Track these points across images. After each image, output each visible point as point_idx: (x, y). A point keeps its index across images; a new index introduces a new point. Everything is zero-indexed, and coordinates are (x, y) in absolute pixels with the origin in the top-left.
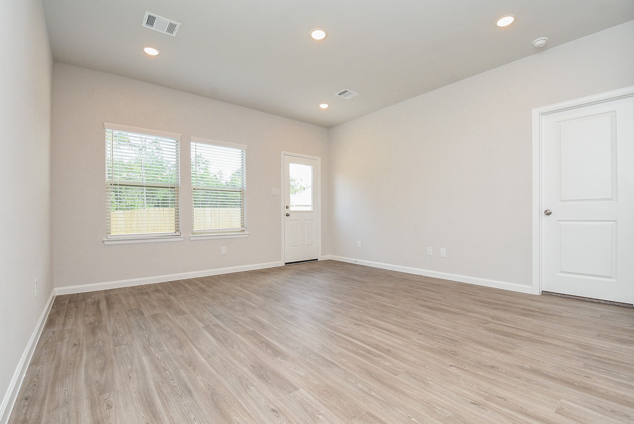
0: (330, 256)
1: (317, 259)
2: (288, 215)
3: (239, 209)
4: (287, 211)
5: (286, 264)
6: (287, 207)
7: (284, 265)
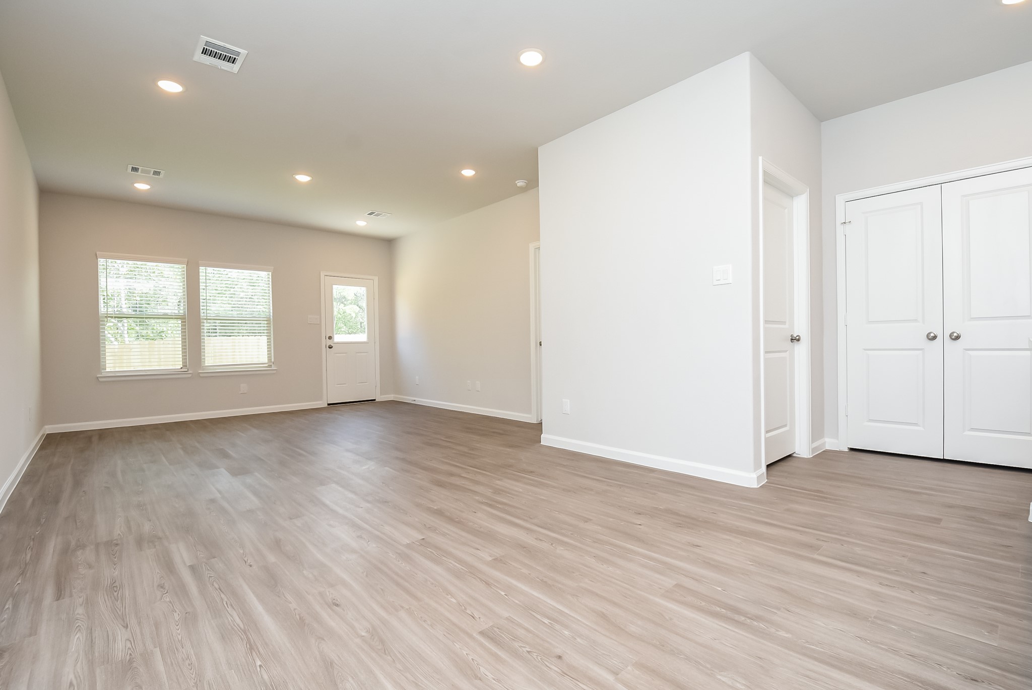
0: (392, 395)
1: (375, 400)
2: (330, 347)
3: (266, 338)
4: (329, 342)
5: (329, 404)
6: (330, 338)
7: (326, 405)
